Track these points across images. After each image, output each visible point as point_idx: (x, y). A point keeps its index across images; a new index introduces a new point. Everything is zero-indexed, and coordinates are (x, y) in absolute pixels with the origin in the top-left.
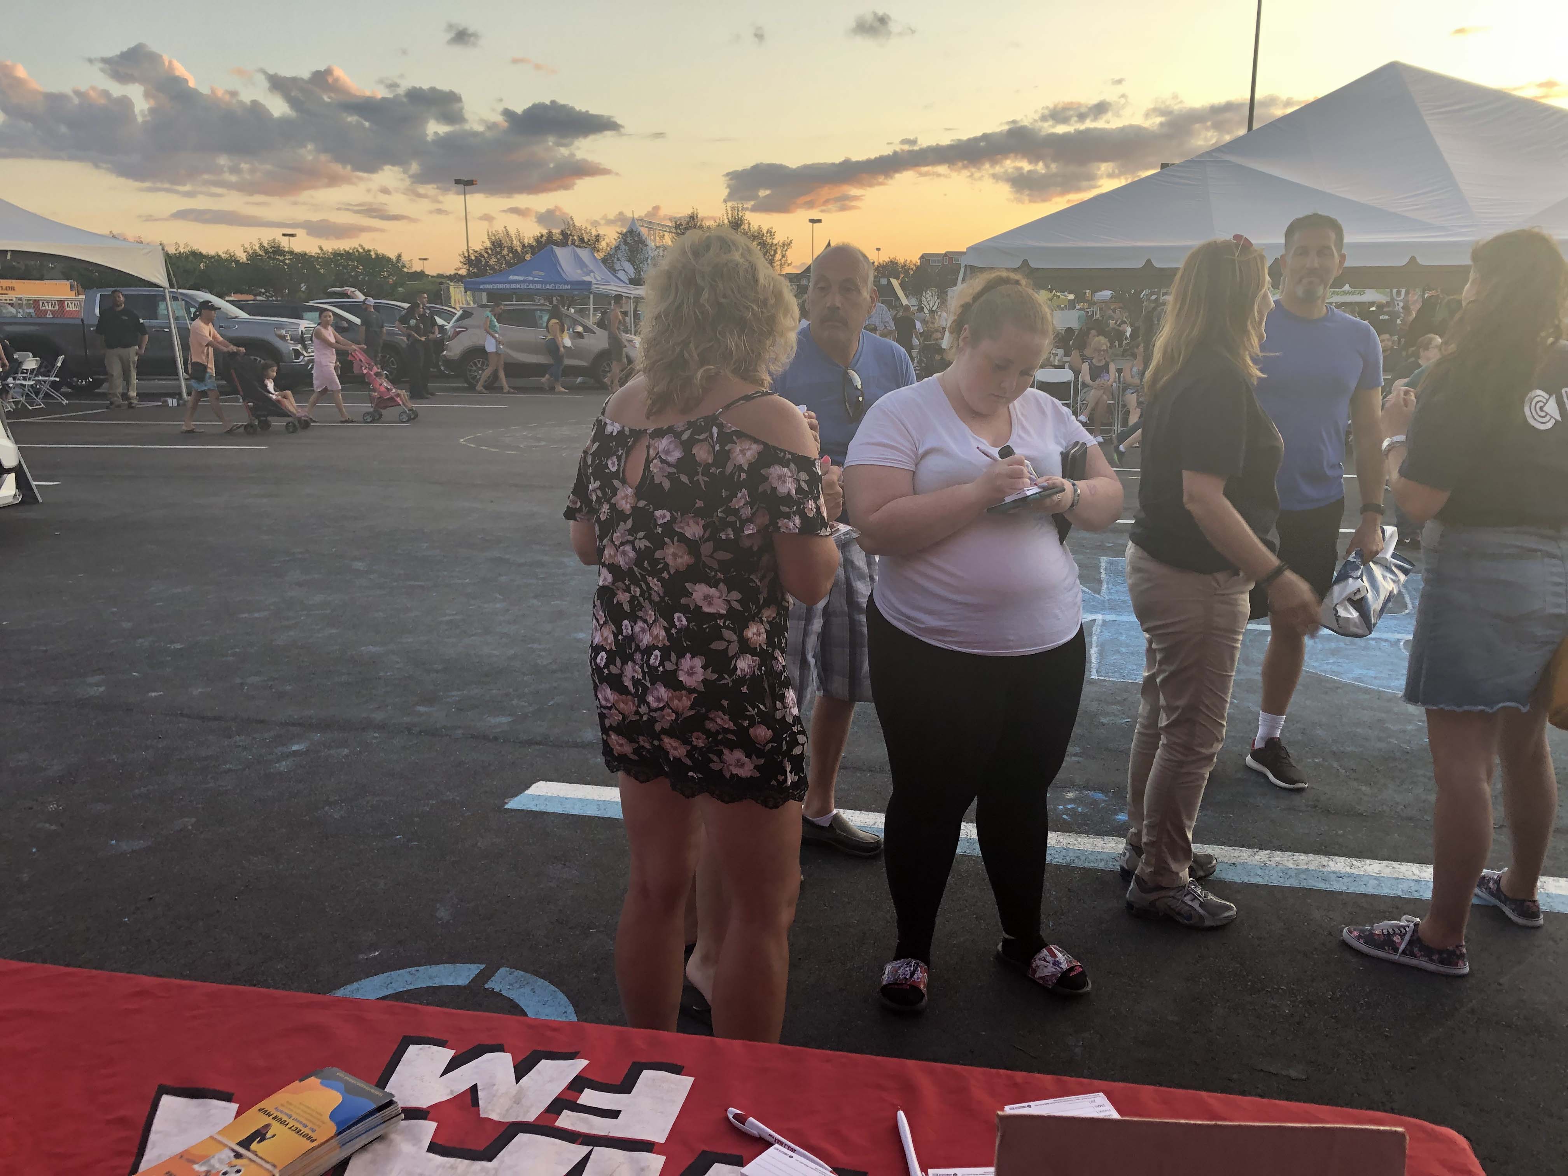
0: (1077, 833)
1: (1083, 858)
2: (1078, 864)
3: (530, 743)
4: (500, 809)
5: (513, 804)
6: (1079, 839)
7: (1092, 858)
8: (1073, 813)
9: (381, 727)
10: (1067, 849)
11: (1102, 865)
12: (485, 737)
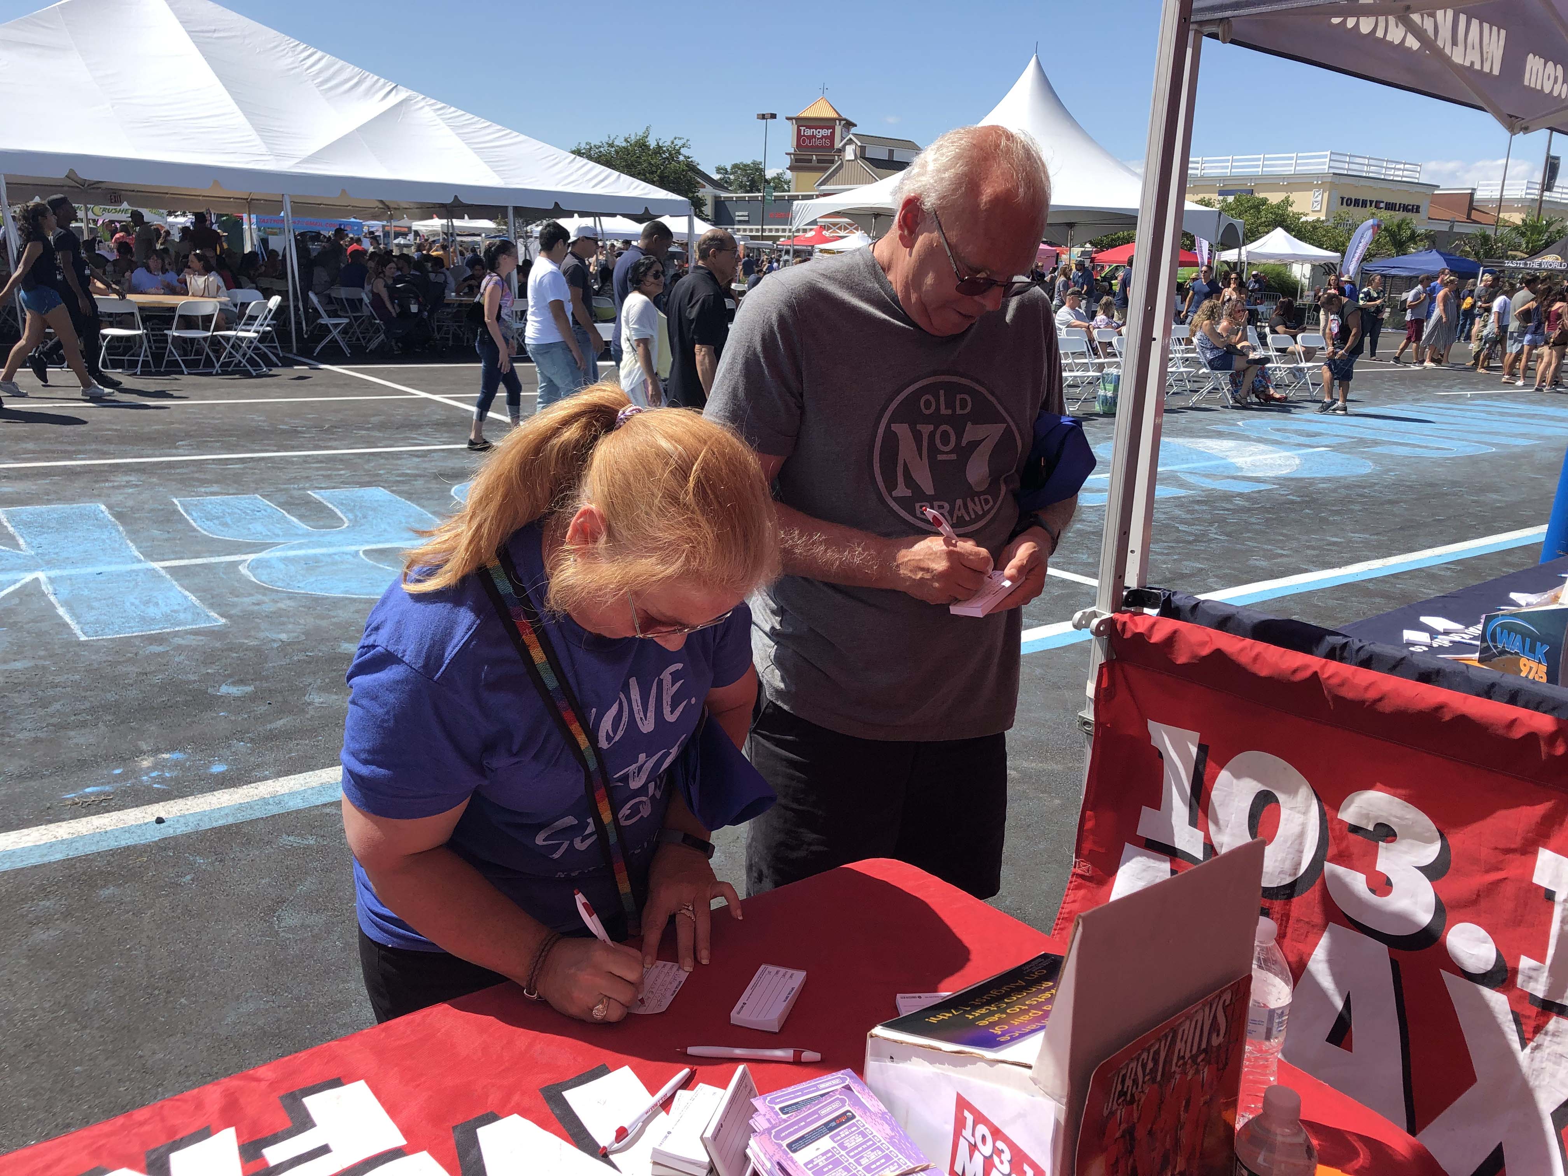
0: (182, 797)
1: (206, 819)
2: (206, 826)
6: (189, 803)
7: (217, 815)
8: (162, 780)
10: (184, 816)
11: (231, 820)
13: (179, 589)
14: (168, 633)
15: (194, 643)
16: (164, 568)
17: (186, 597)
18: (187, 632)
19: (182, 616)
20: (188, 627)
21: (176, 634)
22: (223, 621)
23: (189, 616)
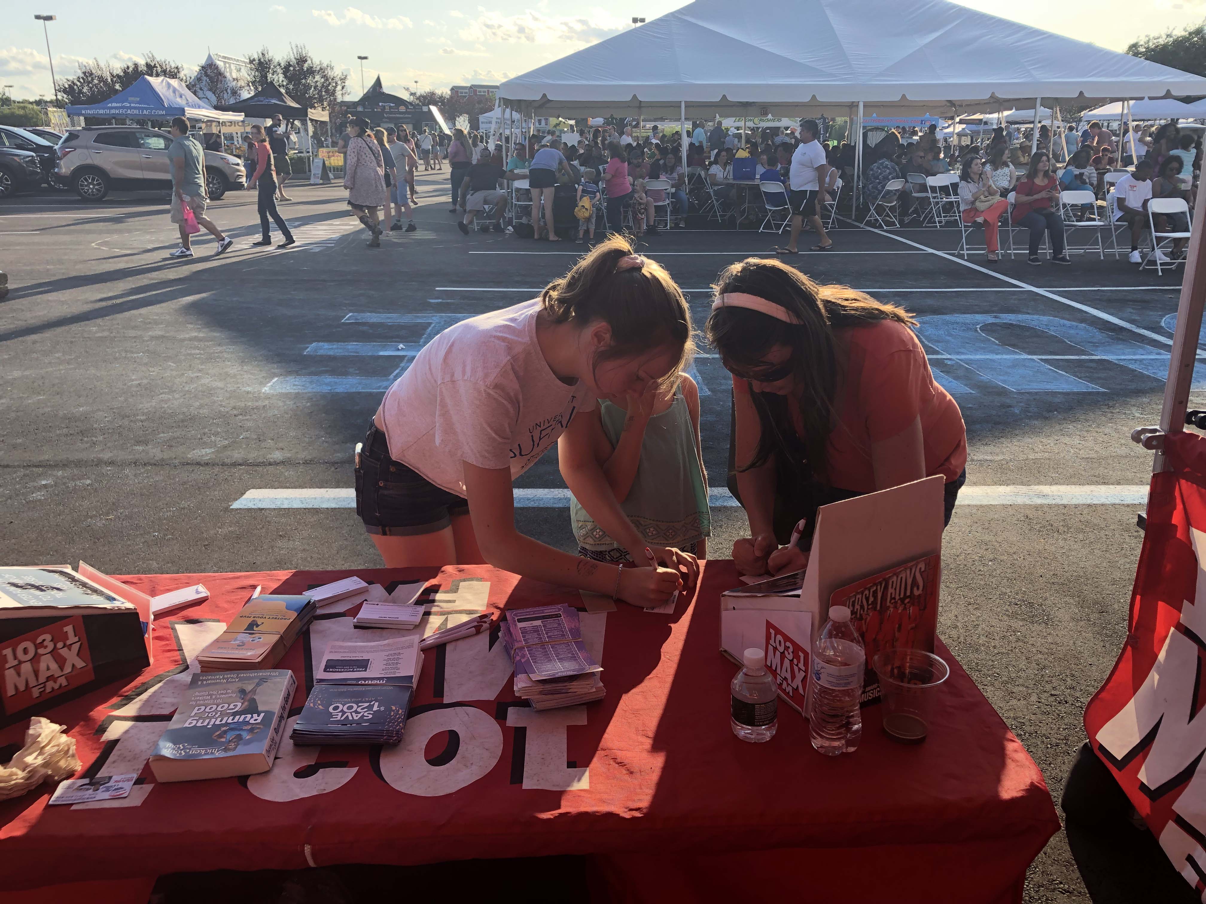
3: (235, 464)
4: (227, 509)
5: (236, 505)
9: (112, 463)
12: (198, 464)
13: (696, 371)
22: (710, 393)
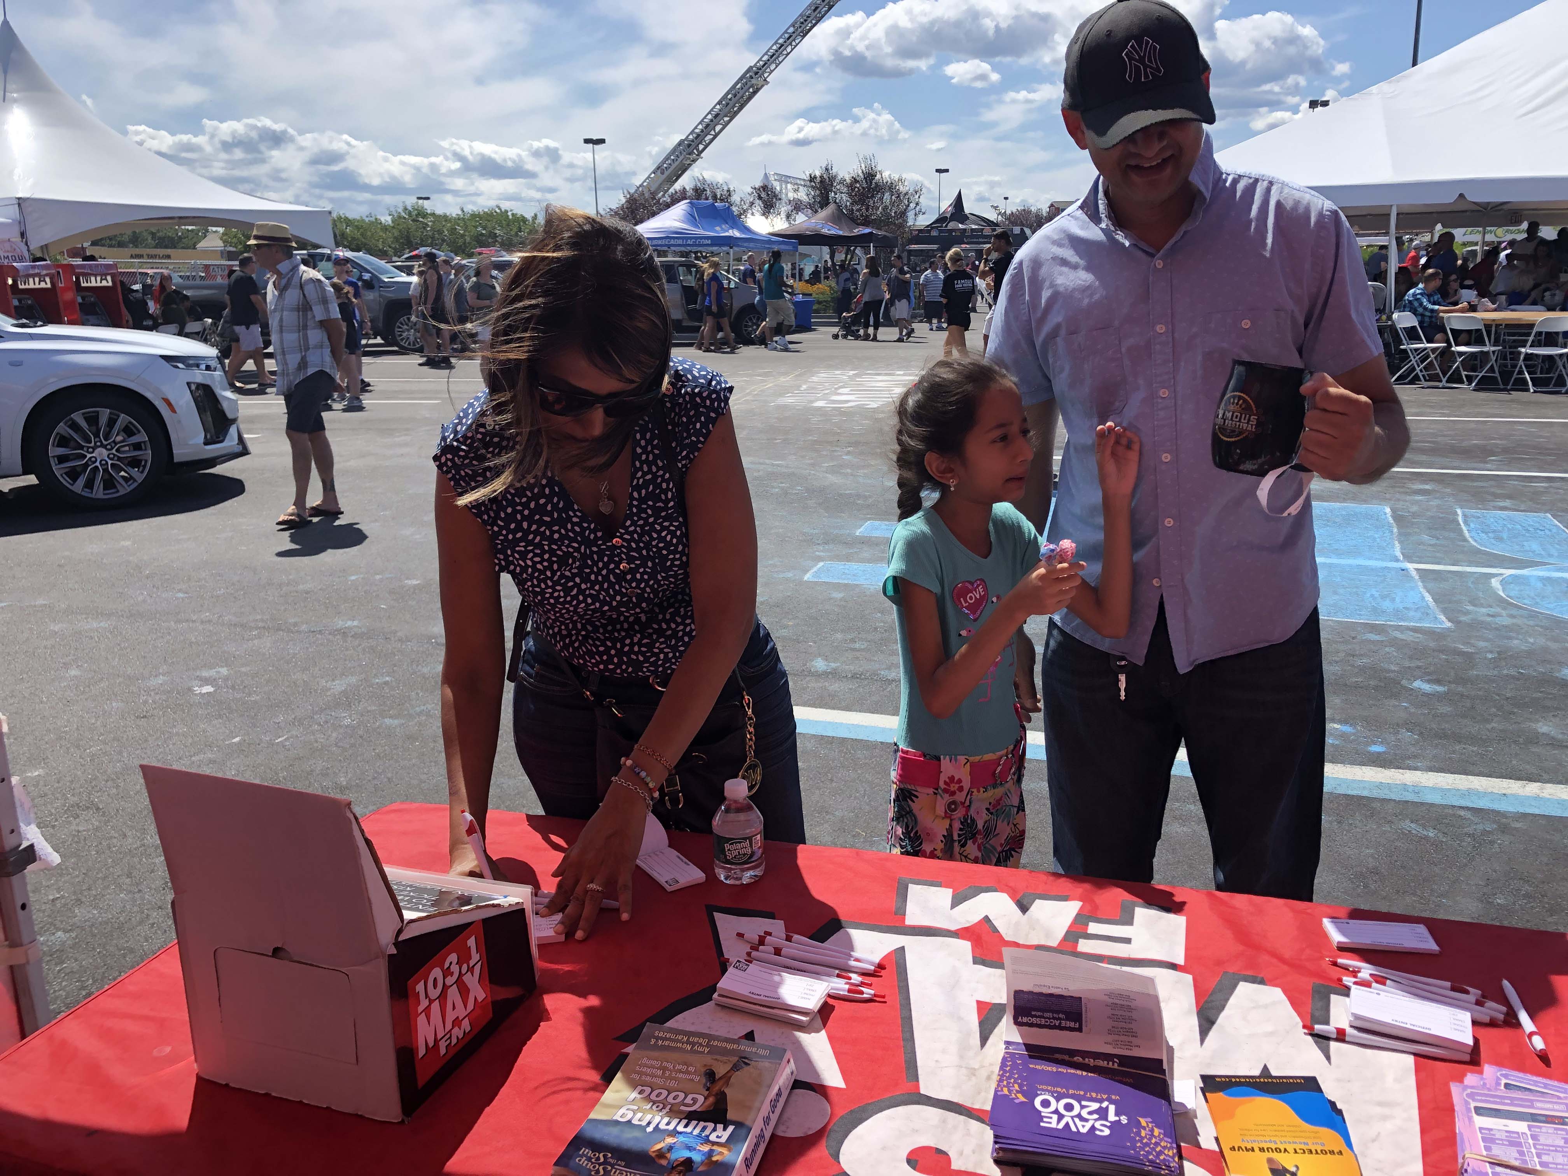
13: (1422, 590)
14: (1391, 626)
15: (1411, 639)
16: (1417, 570)
17: (1423, 598)
18: (1408, 628)
19: (1411, 613)
20: (1412, 624)
21: (1398, 628)
22: (1448, 624)
23: (1418, 615)
